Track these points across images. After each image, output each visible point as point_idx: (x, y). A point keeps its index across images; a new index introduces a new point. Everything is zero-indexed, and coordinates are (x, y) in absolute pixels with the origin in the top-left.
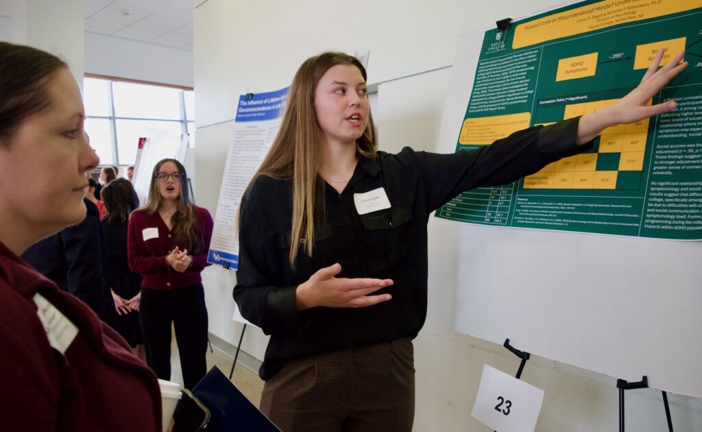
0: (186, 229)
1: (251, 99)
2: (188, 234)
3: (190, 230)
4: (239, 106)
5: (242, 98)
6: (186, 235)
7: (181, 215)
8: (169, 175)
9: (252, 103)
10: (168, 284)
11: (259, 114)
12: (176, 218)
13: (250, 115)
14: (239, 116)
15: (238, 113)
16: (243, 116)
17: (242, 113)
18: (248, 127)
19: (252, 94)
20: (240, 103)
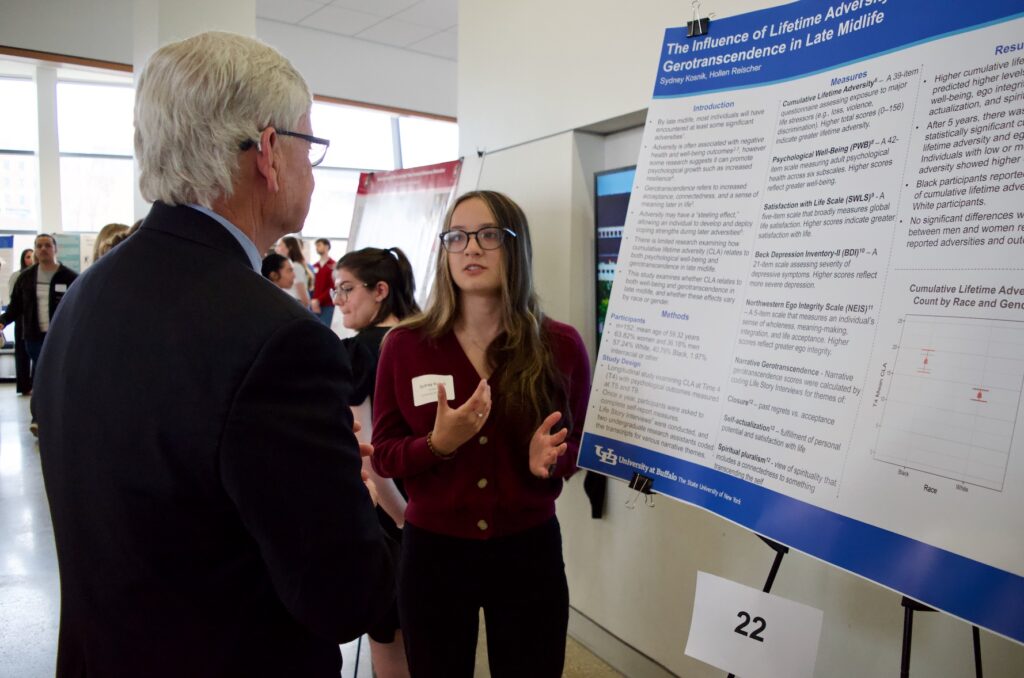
0: (527, 379)
1: (705, 34)
2: (533, 393)
3: (538, 384)
4: (665, 56)
5: (671, 35)
6: (528, 396)
7: (512, 340)
8: (468, 234)
9: (709, 42)
10: (482, 525)
11: (736, 71)
12: (498, 351)
13: (703, 76)
14: (664, 81)
15: (661, 73)
16: (679, 80)
17: (674, 74)
18: (697, 108)
19: (705, 22)
20: (665, 49)
